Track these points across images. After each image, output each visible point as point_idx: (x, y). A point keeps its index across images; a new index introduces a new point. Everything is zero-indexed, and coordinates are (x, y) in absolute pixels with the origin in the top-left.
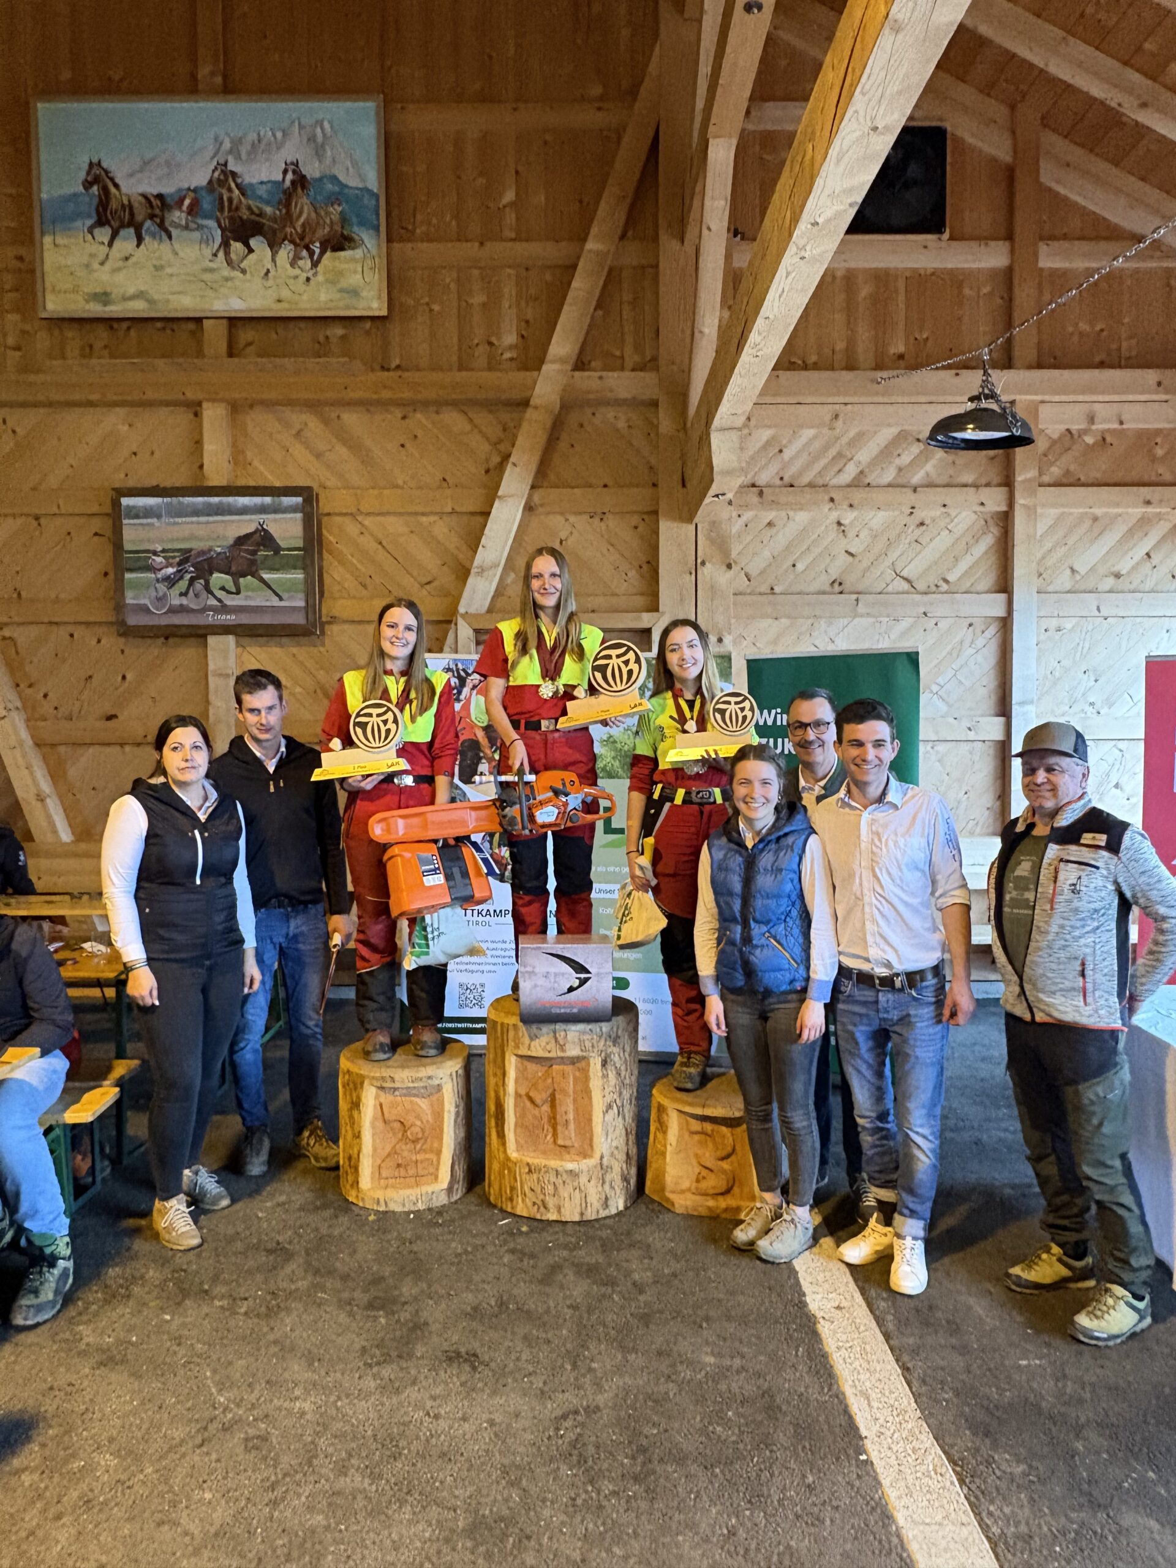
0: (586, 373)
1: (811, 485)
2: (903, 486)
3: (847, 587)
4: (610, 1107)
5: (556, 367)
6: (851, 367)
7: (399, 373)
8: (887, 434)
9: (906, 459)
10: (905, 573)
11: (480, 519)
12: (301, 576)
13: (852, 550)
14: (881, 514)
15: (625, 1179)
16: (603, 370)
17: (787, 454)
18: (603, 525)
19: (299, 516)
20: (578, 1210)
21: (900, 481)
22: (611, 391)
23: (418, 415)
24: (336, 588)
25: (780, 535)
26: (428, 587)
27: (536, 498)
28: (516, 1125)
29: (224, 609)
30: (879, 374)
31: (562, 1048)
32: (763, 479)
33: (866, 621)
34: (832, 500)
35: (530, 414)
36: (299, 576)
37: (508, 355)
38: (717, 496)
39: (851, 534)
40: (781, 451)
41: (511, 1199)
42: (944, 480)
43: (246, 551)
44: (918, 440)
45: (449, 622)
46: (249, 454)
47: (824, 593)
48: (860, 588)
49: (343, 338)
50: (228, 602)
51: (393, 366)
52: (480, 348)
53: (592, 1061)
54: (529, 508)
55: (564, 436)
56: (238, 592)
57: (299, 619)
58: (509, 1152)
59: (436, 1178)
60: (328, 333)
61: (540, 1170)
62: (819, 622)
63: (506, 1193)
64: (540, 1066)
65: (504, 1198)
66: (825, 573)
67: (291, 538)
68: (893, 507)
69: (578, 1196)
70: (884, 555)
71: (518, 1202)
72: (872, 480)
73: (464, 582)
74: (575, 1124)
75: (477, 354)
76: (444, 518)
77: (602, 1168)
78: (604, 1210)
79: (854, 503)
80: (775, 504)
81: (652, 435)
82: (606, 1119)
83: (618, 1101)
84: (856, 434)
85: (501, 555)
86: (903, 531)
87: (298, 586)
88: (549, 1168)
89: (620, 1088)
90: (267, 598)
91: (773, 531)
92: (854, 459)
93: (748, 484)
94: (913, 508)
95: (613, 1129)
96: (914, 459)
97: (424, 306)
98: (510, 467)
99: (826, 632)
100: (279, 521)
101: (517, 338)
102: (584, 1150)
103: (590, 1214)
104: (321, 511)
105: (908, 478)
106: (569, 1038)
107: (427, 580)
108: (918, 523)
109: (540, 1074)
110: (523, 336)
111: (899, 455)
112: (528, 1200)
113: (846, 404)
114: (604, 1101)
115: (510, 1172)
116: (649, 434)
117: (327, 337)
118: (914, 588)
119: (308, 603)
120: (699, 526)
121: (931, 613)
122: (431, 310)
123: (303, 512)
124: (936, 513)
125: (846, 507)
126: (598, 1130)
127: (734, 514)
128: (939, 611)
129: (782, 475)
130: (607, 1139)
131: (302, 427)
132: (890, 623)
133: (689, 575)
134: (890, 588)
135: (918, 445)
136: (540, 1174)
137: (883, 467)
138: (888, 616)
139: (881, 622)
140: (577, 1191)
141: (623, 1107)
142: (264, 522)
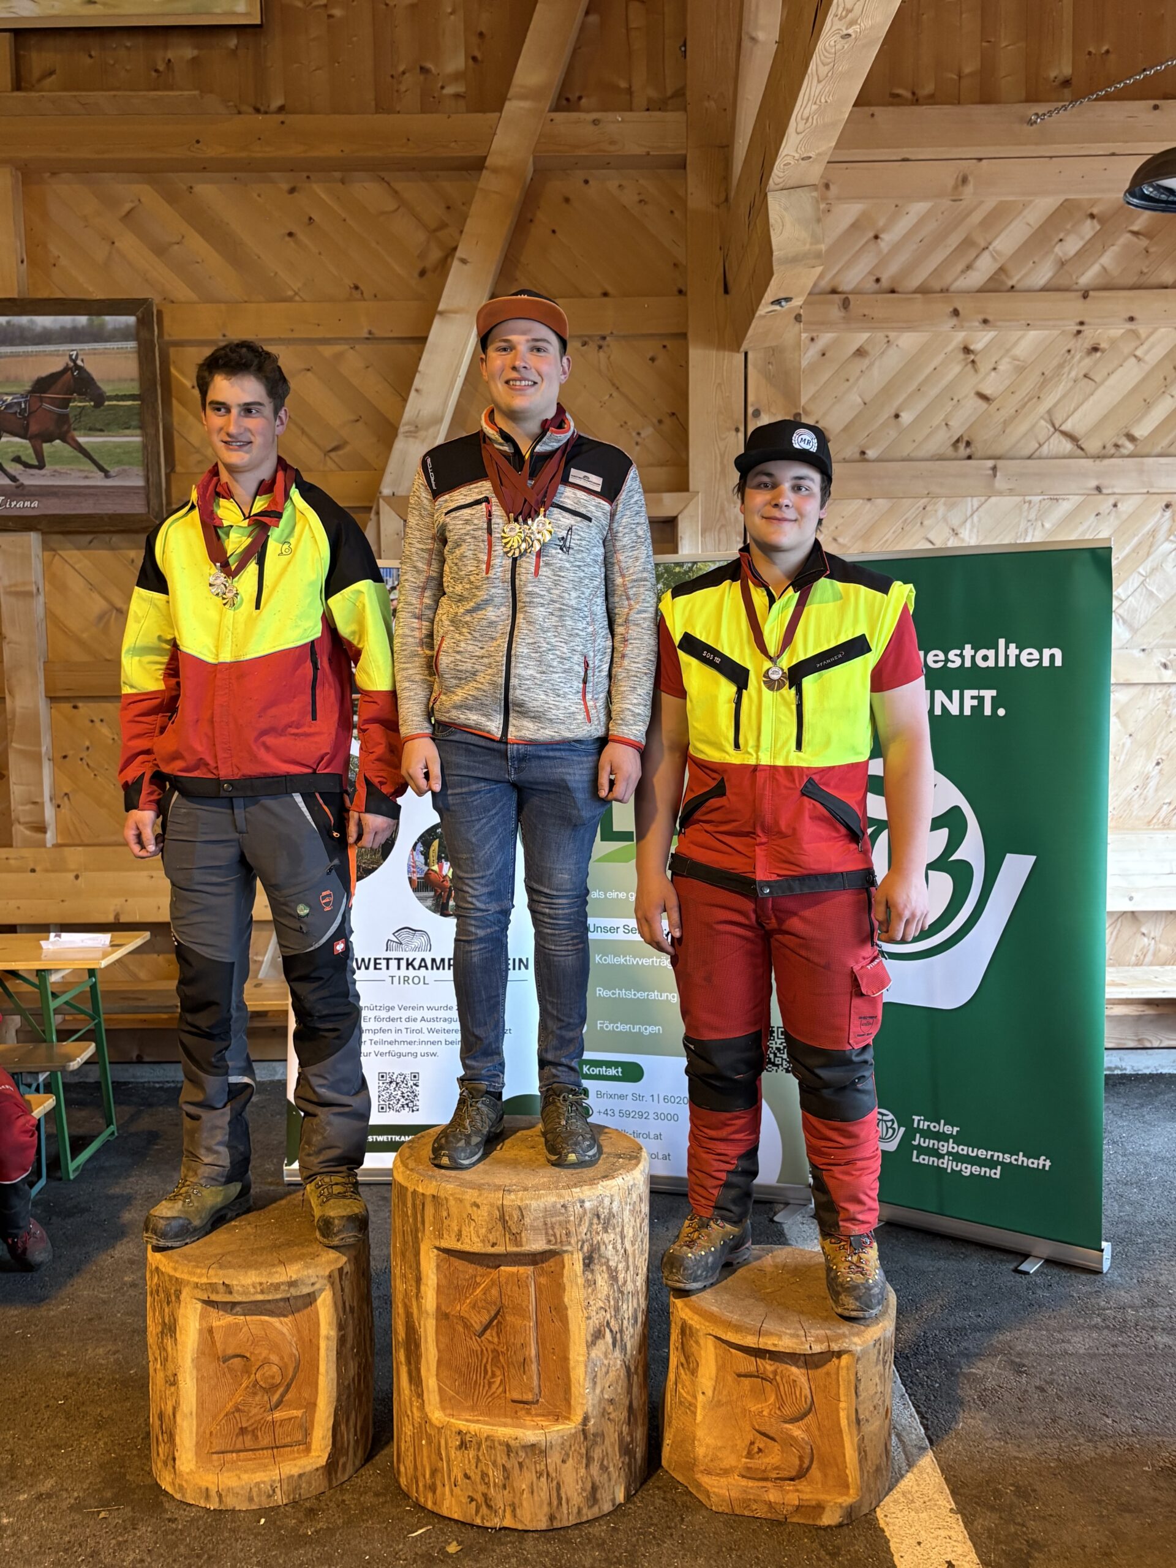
0: (574, 115)
1: (923, 290)
2: (1067, 290)
3: (978, 448)
4: (598, 1335)
5: (526, 104)
6: (987, 99)
7: (281, 117)
8: (1044, 206)
9: (1072, 246)
10: (1067, 427)
11: (413, 347)
12: (139, 439)
13: (987, 392)
14: (1032, 334)
15: (626, 1450)
16: (600, 109)
17: (888, 240)
18: (601, 354)
19: (132, 345)
20: (546, 1509)
21: (1064, 281)
22: (613, 142)
23: (318, 189)
24: (194, 459)
25: (875, 371)
26: (333, 454)
28: (439, 1362)
29: (20, 491)
30: (1033, 109)
31: (516, 1238)
32: (850, 281)
33: (1008, 502)
34: (956, 313)
35: (488, 181)
36: (134, 439)
37: (450, 90)
38: (778, 302)
39: (984, 366)
40: (876, 237)
41: (433, 1488)
42: (1132, 280)
43: (52, 401)
44: (1092, 216)
45: (369, 509)
46: (54, 251)
47: (941, 458)
48: (999, 450)
49: (194, 60)
50: (27, 481)
52: (409, 79)
53: (566, 1257)
55: (541, 216)
56: (41, 466)
57: (136, 507)
58: (428, 1409)
59: (308, 1450)
60: (170, 55)
61: (479, 1445)
62: (935, 504)
63: (424, 1477)
64: (479, 1268)
65: (421, 1485)
66: (945, 428)
67: (120, 380)
68: (1051, 323)
69: (545, 1487)
70: (1035, 400)
71: (444, 1494)
72: (1019, 281)
73: (389, 446)
74: (539, 1364)
75: (403, 88)
76: (357, 347)
77: (585, 1438)
78: (590, 1507)
79: (990, 318)
80: (867, 321)
81: (677, 214)
82: (593, 1354)
83: (612, 1323)
84: (995, 209)
85: (445, 404)
86: (1065, 361)
87: (135, 455)
88: (493, 1441)
89: (617, 1301)
90: (86, 474)
91: (865, 362)
92: (991, 248)
93: (829, 289)
94: (1082, 323)
95: (604, 1370)
96: (1084, 246)
97: (319, 10)
98: (456, 264)
99: (945, 519)
100: (100, 354)
101: (466, 62)
102: (555, 1406)
103: (566, 1515)
104: (166, 338)
105: (1074, 277)
106: (527, 1221)
107: (333, 445)
108: (1089, 347)
109: (478, 1279)
110: (474, 59)
111: (1061, 240)
112: (460, 1492)
113: (980, 159)
114: (588, 1326)
115: (429, 1443)
116: (672, 212)
117: (169, 61)
118: (1082, 449)
119: (147, 480)
120: (750, 356)
121: (1107, 488)
122: (330, 16)
123: (137, 338)
124: (1117, 331)
125: (977, 324)
126: (579, 1374)
127: (804, 335)
128: (1119, 485)
129: (879, 276)
130: (594, 1389)
131: (131, 205)
132: (1044, 503)
133: (734, 433)
134: (1045, 450)
135: (1095, 221)
136: (479, 1449)
137: (1036, 259)
138: (1042, 493)
139: (1030, 502)
140: (544, 1479)
141: (621, 1331)
142: (77, 355)
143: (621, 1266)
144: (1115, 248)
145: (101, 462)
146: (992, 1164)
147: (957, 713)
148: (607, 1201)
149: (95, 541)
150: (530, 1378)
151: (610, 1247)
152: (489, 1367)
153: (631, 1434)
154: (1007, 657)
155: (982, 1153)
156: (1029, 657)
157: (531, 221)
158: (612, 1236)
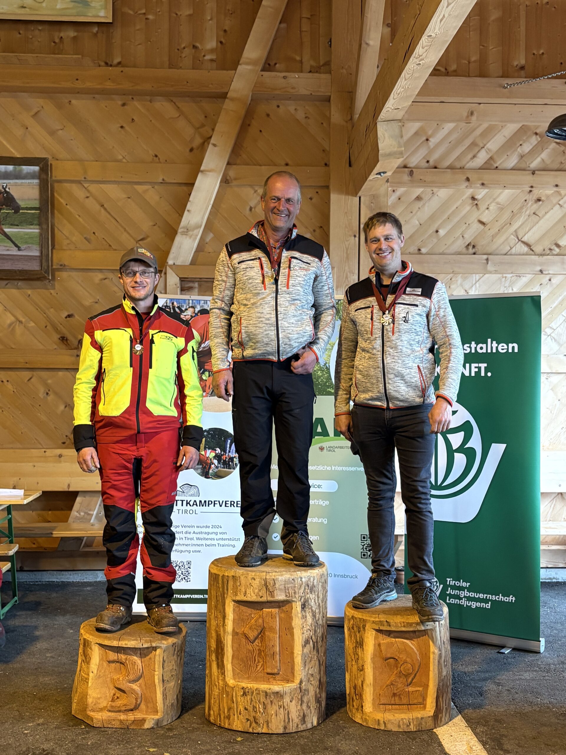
0: (273, 74)
1: (451, 167)
2: (524, 170)
3: (479, 248)
4: (307, 642)
5: (249, 67)
6: (483, 74)
7: (122, 69)
8: (511, 128)
9: (527, 148)
10: (525, 239)
11: (185, 188)
12: (37, 231)
13: (484, 220)
14: (507, 191)
15: (318, 700)
16: (287, 71)
17: (433, 141)
19: (36, 181)
20: (282, 723)
21: (523, 166)
22: (293, 88)
23: (136, 103)
24: (66, 242)
25: (426, 208)
27: (232, 174)
28: (233, 656)
30: (505, 81)
31: (272, 594)
32: (413, 162)
33: (494, 277)
34: (468, 179)
35: (228, 105)
36: (35, 230)
37: (208, 57)
38: (379, 174)
39: (483, 207)
40: (427, 140)
41: (228, 717)
42: (556, 166)
44: (536, 134)
47: (460, 254)
48: (490, 250)
49: (75, 38)
51: (116, 61)
52: (187, 52)
53: (294, 604)
54: (225, 181)
55: (254, 123)
57: (35, 266)
58: (227, 679)
60: (62, 34)
61: (253, 693)
62: (457, 277)
63: (224, 713)
64: (253, 610)
65: (222, 717)
66: (461, 238)
67: (29, 200)
68: (516, 186)
69: (282, 713)
70: (509, 224)
71: (234, 719)
72: (500, 164)
73: (172, 240)
74: (280, 656)
75: (183, 55)
76: (156, 187)
77: (301, 691)
78: (302, 725)
79: (485, 182)
80: (422, 182)
81: (324, 125)
82: (305, 651)
83: (313, 638)
84: (487, 128)
85: (203, 218)
86: (524, 206)
87: (35, 239)
88: (259, 691)
89: (315, 628)
90: (7, 248)
91: (420, 204)
92: (485, 147)
93: (402, 165)
94: (532, 187)
95: (309, 659)
96: (533, 148)
97: (141, 16)
98: (210, 146)
99: (461, 285)
100: (19, 185)
101: (217, 43)
102: (287, 676)
103: (291, 727)
104: (54, 178)
105: (528, 164)
106: (277, 586)
107: (141, 237)
108: (536, 199)
109: (253, 616)
110: (221, 42)
111: (521, 145)
112: (242, 717)
113: (480, 104)
114: (303, 637)
115: (227, 696)
116: (322, 123)
117: (61, 37)
118: (533, 251)
119: (42, 253)
120: (362, 198)
121: (545, 271)
122: (147, 19)
123: (39, 178)
124: (550, 191)
125: (478, 185)
126: (298, 660)
127: (390, 189)
128: (552, 270)
129: (428, 159)
130: (305, 668)
131: (39, 109)
132: (513, 278)
133: (353, 238)
134: (513, 251)
135: (538, 136)
136: (252, 695)
137: (508, 154)
138: (512, 273)
139: (506, 277)
140: (282, 709)
141: (317, 642)
142: (6, 185)
143: (317, 611)
144: (548, 150)
145: (16, 242)
146: (486, 601)
147: (468, 375)
148: (312, 579)
149: (9, 284)
150: (277, 661)
151: (313, 601)
152: (256, 657)
153: (320, 693)
154: (492, 348)
155: (481, 596)
156: (502, 348)
157: (249, 125)
158: (314, 596)
